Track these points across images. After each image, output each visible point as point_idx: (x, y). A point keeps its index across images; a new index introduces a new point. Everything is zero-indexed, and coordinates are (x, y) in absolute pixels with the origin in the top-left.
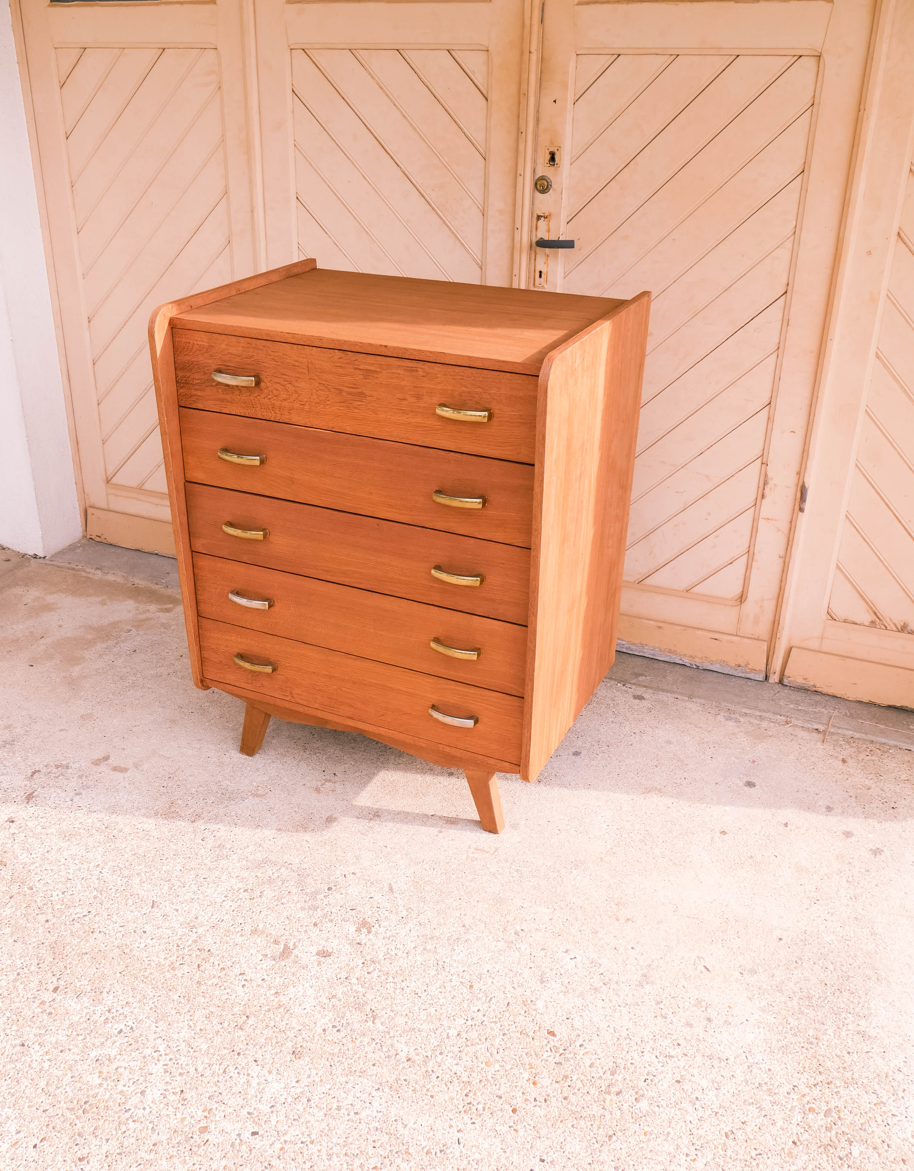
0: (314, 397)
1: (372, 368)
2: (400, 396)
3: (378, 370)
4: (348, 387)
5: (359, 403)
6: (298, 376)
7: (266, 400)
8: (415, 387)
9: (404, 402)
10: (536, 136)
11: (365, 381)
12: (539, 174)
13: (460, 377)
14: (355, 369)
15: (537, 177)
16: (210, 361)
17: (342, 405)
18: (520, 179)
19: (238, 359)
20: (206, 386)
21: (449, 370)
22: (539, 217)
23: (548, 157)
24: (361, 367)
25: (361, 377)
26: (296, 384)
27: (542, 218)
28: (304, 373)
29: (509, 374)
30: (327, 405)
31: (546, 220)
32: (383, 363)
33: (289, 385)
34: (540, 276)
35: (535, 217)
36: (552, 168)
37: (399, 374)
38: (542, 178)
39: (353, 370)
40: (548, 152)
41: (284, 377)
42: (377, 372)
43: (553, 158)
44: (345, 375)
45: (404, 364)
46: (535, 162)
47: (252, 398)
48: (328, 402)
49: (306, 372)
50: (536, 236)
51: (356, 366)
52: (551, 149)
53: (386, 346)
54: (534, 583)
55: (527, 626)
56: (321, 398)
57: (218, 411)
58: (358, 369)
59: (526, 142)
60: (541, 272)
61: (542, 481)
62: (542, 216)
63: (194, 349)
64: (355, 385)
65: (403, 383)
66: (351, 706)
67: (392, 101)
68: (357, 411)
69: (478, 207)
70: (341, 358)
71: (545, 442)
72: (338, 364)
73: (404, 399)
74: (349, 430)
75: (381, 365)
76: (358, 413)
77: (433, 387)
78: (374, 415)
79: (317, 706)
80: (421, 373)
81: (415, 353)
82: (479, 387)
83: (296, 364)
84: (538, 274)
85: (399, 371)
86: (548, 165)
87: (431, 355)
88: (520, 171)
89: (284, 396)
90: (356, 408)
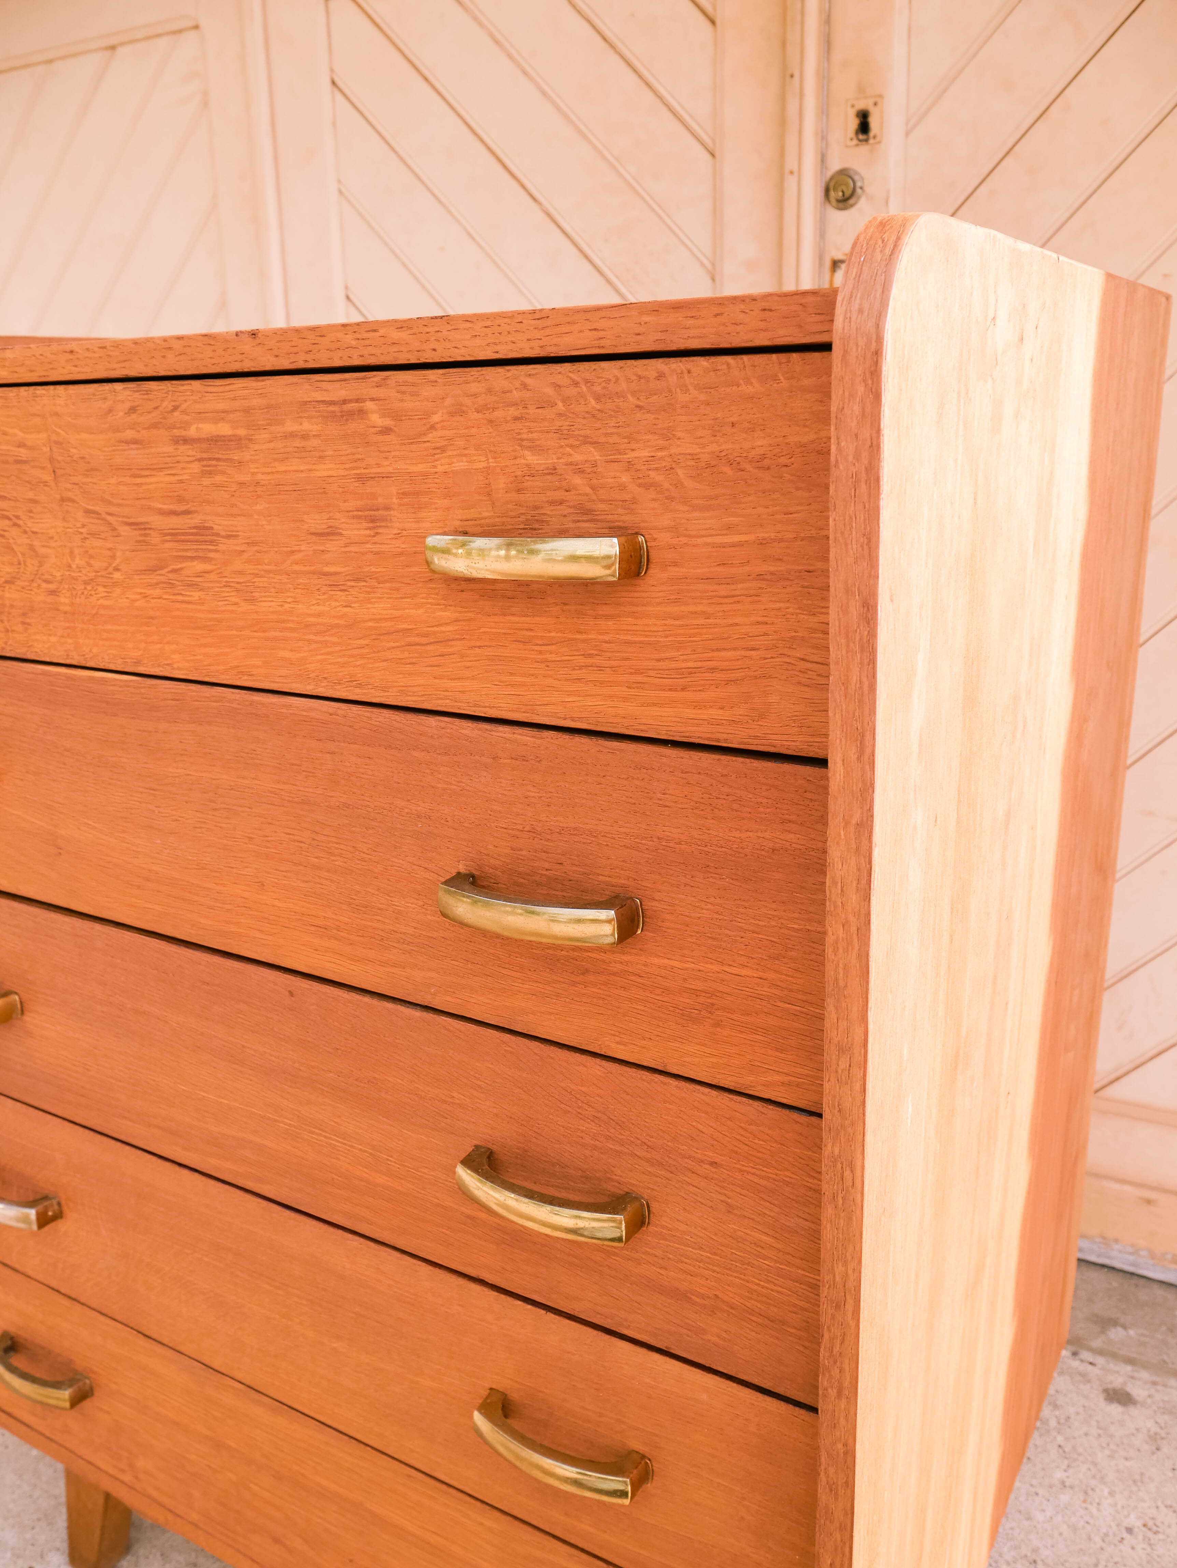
0: (78, 561)
1: (224, 429)
2: (316, 521)
3: (242, 432)
4: (162, 513)
5: (199, 566)
6: (31, 495)
8: (360, 478)
9: (333, 546)
10: (825, 78)
11: (206, 481)
12: (835, 166)
13: (513, 412)
14: (177, 441)
15: (829, 174)
17: (154, 578)
18: (791, 183)
21: (474, 388)
22: (836, 266)
23: (854, 123)
24: (192, 432)
25: (196, 467)
26: (31, 525)
28: (46, 484)
29: (703, 362)
30: (116, 584)
32: (256, 402)
33: (14, 532)
35: (828, 264)
36: (864, 149)
37: (305, 437)
38: (844, 173)
39: (169, 449)
40: (852, 113)
42: (237, 442)
43: (864, 127)
44: (153, 470)
45: (318, 396)
46: (823, 138)
48: (117, 575)
49: (48, 477)
51: (176, 432)
52: (861, 105)
53: (254, 334)
54: (839, 1269)
55: (814, 1410)
56: (96, 564)
58: (186, 441)
59: (802, 95)
61: (865, 826)
64: (181, 500)
65: (323, 470)
66: (277, 1541)
67: (518, 65)
68: (196, 595)
69: (703, 265)
70: (133, 410)
71: (872, 635)
72: (129, 434)
73: (331, 533)
75: (247, 411)
76: (201, 602)
77: (420, 468)
78: (246, 606)
79: (195, 1517)
80: (376, 419)
81: (349, 339)
82: (586, 441)
83: (23, 453)
85: (306, 426)
86: (855, 142)
87: (404, 335)
88: (791, 163)
90: (192, 585)
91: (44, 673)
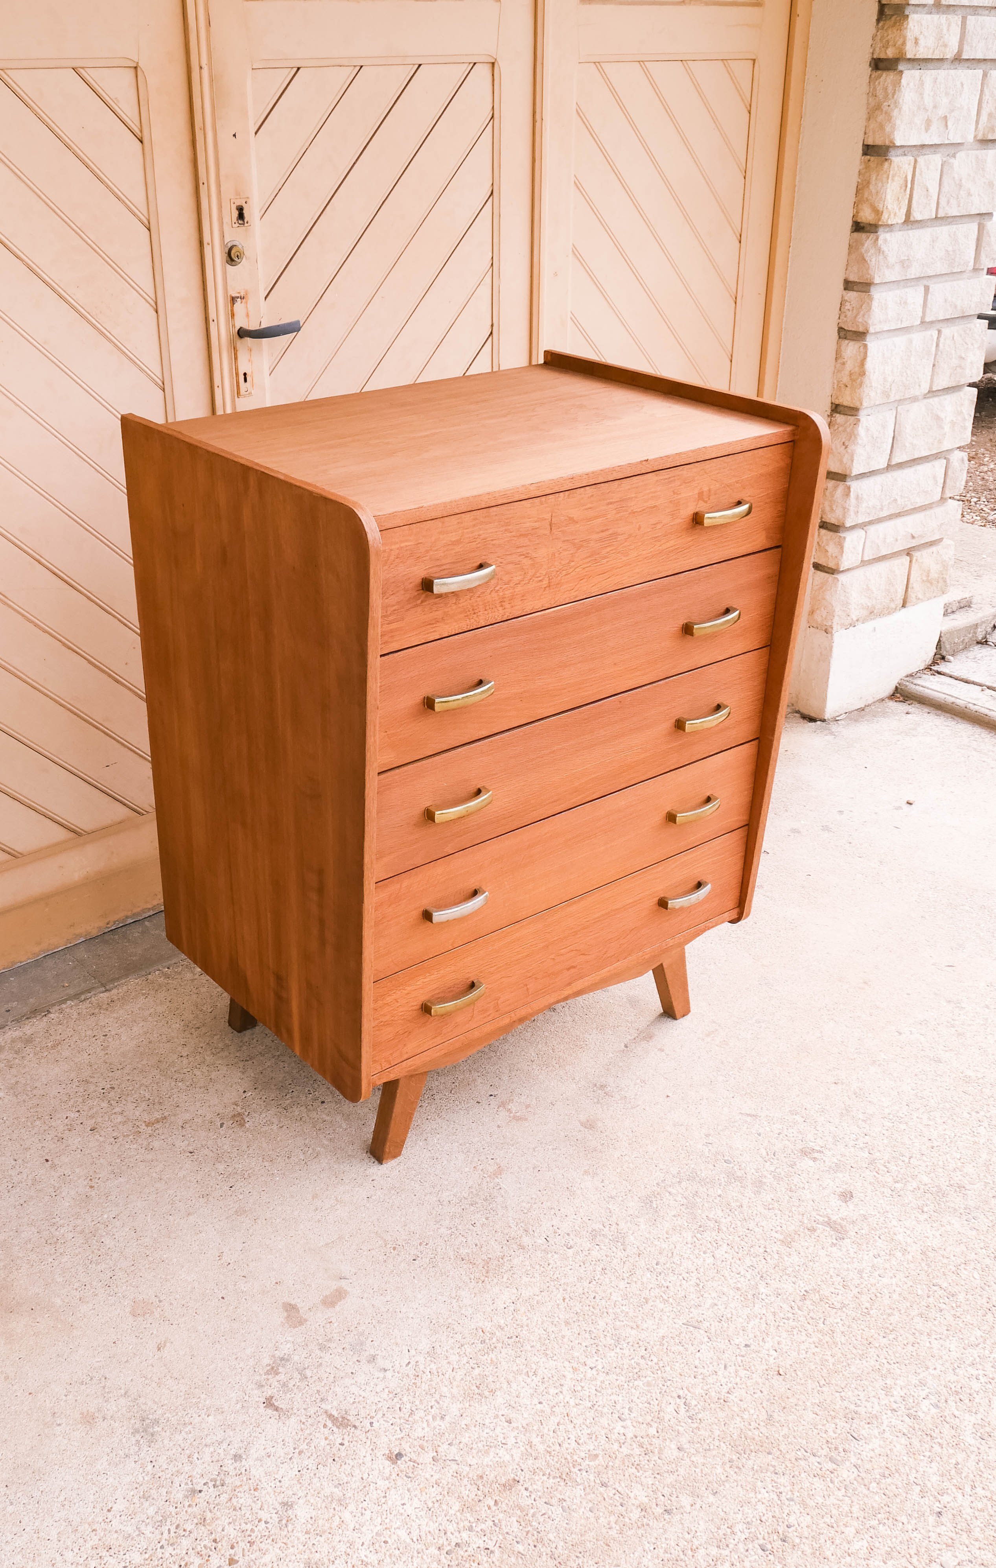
0: (555, 563)
5: (609, 549)
6: (537, 541)
7: (494, 594)
8: (670, 502)
10: (220, 186)
11: (616, 516)
12: (230, 240)
14: (608, 504)
15: (227, 245)
16: (416, 568)
17: (590, 559)
18: (208, 250)
19: (458, 549)
20: (408, 610)
22: (233, 300)
23: (235, 214)
25: (615, 512)
26: (534, 555)
27: (239, 300)
28: (545, 535)
31: (244, 301)
33: (525, 560)
34: (245, 380)
35: (230, 299)
36: (242, 228)
38: (233, 245)
40: (234, 207)
41: (519, 550)
43: (241, 216)
44: (596, 517)
45: (662, 478)
46: (222, 222)
47: (473, 600)
49: (547, 532)
50: (234, 326)
52: (238, 203)
56: (563, 562)
57: (423, 641)
58: (611, 503)
59: (209, 197)
60: (245, 374)
62: (238, 298)
63: (392, 558)
69: (149, 303)
72: (589, 506)
74: (595, 591)
78: (624, 558)
80: (678, 482)
81: (677, 459)
83: (537, 525)
84: (242, 378)
86: (237, 225)
89: (516, 579)
90: (605, 557)
91: (530, 618)
